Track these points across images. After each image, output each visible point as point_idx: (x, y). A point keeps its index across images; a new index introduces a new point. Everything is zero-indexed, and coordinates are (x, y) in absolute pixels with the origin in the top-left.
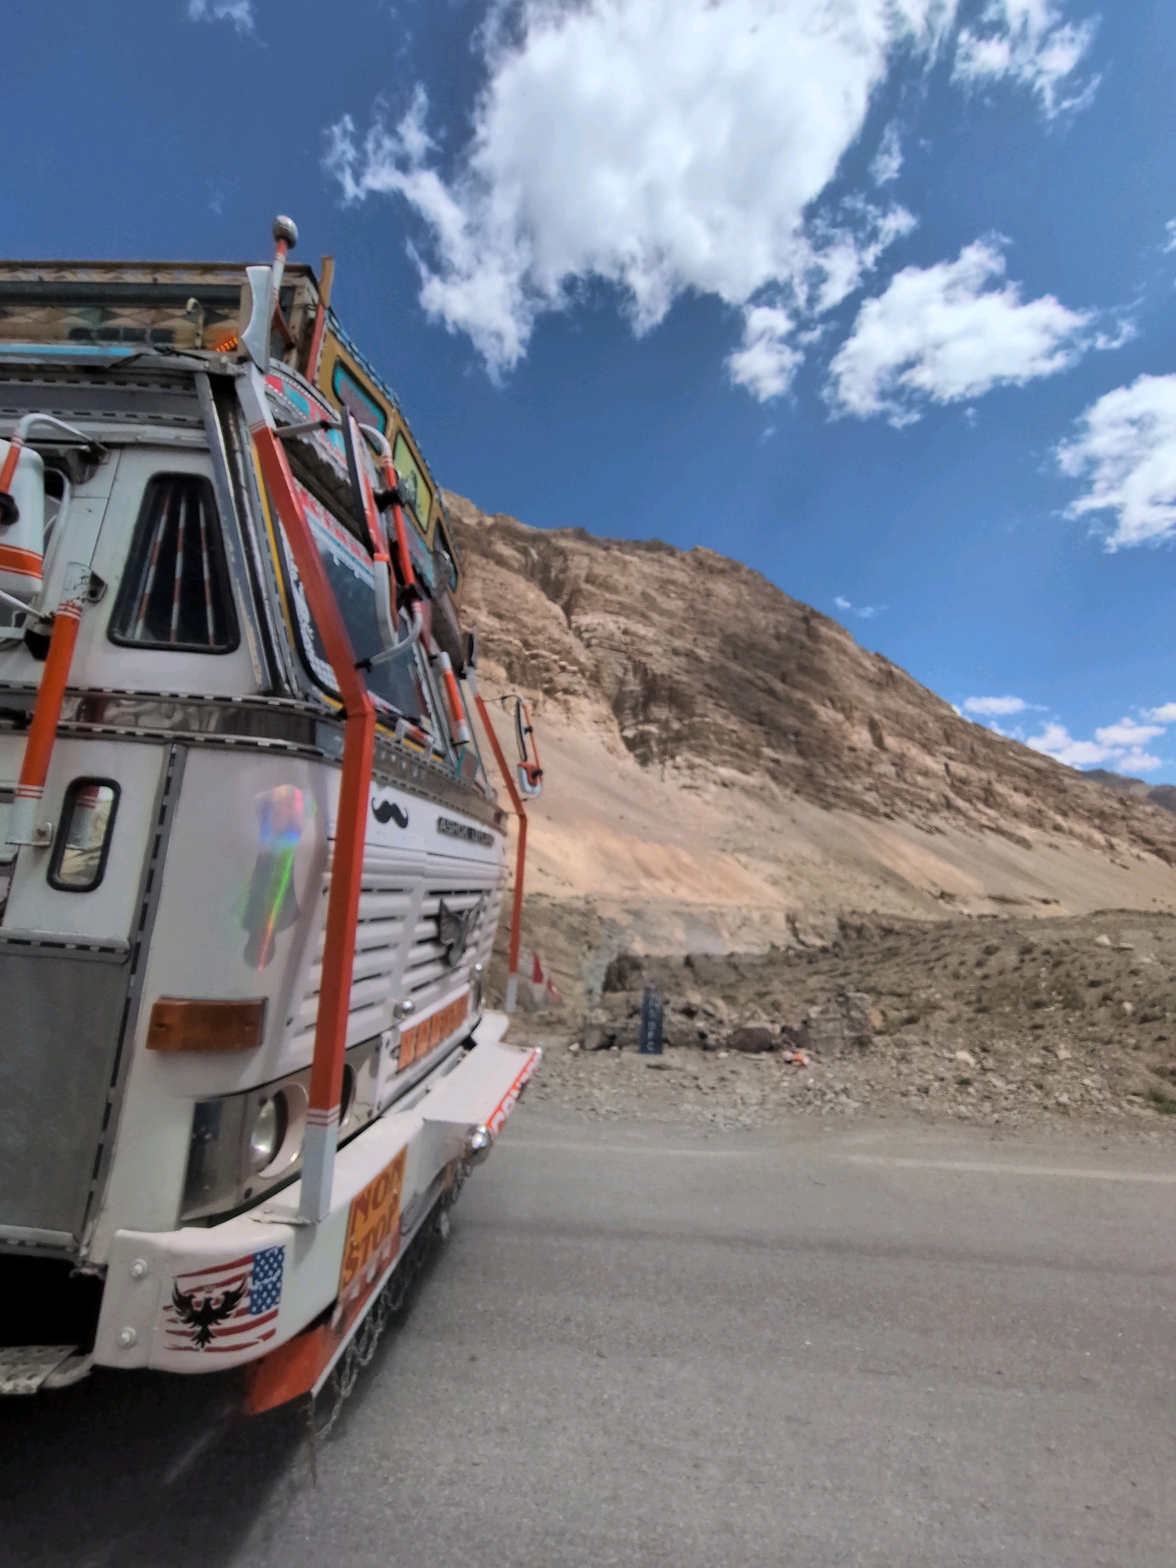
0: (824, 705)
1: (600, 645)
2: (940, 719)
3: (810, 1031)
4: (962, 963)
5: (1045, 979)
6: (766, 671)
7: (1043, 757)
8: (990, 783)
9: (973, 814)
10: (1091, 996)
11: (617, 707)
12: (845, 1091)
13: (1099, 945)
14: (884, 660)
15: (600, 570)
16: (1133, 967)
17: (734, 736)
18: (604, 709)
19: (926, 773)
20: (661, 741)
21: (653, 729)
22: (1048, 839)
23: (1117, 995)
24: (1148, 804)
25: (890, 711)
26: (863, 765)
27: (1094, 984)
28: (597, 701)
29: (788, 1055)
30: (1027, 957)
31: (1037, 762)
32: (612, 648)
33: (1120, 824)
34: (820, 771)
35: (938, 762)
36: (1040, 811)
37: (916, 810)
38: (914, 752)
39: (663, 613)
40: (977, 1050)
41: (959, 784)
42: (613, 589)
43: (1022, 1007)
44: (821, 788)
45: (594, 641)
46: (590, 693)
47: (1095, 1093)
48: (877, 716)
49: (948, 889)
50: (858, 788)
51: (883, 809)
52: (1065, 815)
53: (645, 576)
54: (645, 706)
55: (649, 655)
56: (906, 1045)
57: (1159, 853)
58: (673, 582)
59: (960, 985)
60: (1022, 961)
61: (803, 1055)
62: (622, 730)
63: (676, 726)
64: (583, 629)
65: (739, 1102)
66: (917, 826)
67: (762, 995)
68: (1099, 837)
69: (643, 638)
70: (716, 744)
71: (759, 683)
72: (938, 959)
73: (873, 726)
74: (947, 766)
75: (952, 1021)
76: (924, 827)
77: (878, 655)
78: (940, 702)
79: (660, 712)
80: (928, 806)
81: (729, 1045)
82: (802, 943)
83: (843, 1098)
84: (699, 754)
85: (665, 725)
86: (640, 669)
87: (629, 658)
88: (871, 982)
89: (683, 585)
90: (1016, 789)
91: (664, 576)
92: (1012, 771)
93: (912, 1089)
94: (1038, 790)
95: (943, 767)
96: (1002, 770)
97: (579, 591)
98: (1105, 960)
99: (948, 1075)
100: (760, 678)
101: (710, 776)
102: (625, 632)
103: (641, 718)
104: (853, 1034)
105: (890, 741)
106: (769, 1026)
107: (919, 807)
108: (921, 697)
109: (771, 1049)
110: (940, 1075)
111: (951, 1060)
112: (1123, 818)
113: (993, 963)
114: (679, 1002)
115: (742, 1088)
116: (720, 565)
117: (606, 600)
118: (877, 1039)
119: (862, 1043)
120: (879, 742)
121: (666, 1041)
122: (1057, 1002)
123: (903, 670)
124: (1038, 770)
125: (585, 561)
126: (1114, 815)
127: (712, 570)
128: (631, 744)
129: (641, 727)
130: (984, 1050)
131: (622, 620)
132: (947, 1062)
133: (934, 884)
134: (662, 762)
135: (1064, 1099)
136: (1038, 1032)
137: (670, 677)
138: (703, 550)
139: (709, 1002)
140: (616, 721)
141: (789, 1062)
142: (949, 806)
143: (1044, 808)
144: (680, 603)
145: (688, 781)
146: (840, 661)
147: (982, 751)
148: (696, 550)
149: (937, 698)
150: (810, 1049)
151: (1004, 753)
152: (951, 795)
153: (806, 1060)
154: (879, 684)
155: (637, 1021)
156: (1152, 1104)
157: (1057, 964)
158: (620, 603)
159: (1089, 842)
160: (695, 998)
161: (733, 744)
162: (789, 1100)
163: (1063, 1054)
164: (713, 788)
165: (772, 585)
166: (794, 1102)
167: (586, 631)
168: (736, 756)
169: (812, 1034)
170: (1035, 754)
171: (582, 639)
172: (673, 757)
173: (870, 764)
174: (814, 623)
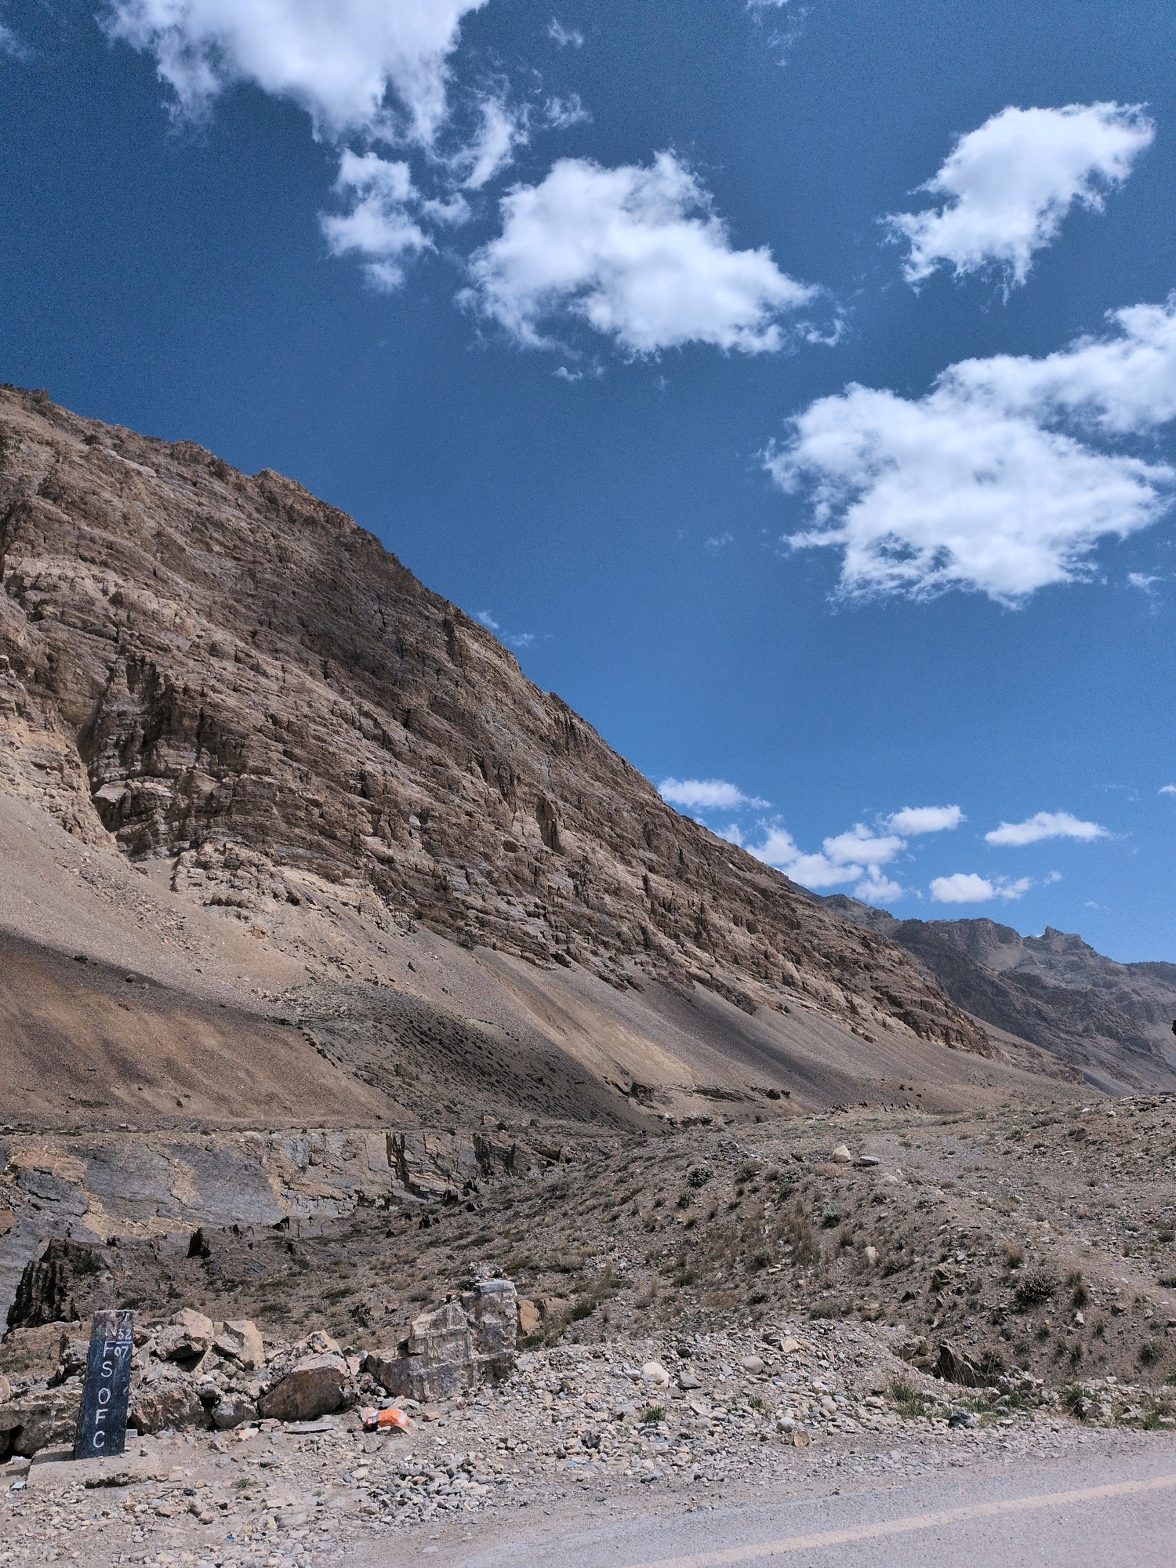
0: (471, 770)
1: (62, 619)
2: (639, 806)
3: (411, 1360)
4: (659, 1204)
5: (771, 1221)
6: (378, 704)
7: (772, 873)
8: (702, 910)
9: (679, 957)
10: (826, 1240)
11: (89, 741)
12: (466, 1468)
13: (836, 1160)
14: (563, 708)
15: (73, 477)
16: (878, 1190)
17: (316, 811)
18: (61, 742)
19: (616, 892)
20: (172, 813)
21: (161, 788)
22: (777, 997)
23: (856, 1238)
24: (895, 947)
25: (568, 787)
26: (527, 873)
27: (831, 1222)
28: (47, 726)
29: (370, 1414)
30: (748, 1186)
31: (763, 881)
32: (86, 627)
33: (863, 975)
34: (457, 880)
35: (634, 875)
36: (766, 956)
37: (601, 950)
38: (601, 854)
39: (194, 576)
40: (674, 1354)
41: (662, 909)
42: (99, 518)
43: (739, 1268)
44: (458, 911)
45: (49, 609)
46: (34, 710)
47: (827, 1400)
48: (550, 796)
49: (644, 1079)
50: (517, 911)
51: (553, 948)
52: (798, 961)
53: (164, 504)
54: (148, 744)
55: (166, 650)
56: (570, 1363)
57: (906, 1017)
58: (220, 526)
59: (656, 1242)
60: (740, 1193)
61: (397, 1409)
62: (95, 788)
63: (207, 786)
64: (27, 582)
65: (273, 1525)
66: (601, 977)
67: (334, 1297)
68: (838, 994)
69: (154, 616)
70: (283, 826)
71: (367, 723)
72: (624, 1201)
73: (543, 811)
74: (645, 880)
75: (641, 1306)
76: (612, 977)
77: (554, 697)
78: (639, 781)
79: (177, 757)
80: (619, 944)
81: (261, 1411)
82: (413, 1188)
83: (462, 1480)
84: (248, 842)
85: (186, 784)
86: (141, 673)
87: (122, 651)
88: (522, 1250)
89: (237, 532)
90: (736, 921)
91: (204, 511)
92: (732, 893)
93: (575, 1442)
94: (764, 922)
95: (641, 884)
96: (720, 889)
97: (26, 508)
98: (845, 1182)
99: (629, 1408)
100: (367, 715)
101: (267, 883)
102: (117, 600)
103: (138, 766)
104: (485, 1357)
105: (568, 837)
106: (338, 1363)
107: (606, 945)
108: (613, 771)
109: (341, 1407)
110: (618, 1410)
111: (635, 1379)
112: (867, 967)
113: (702, 1199)
114: (168, 1337)
115: (280, 1495)
116: (308, 510)
117: (81, 536)
118: (525, 1360)
119: (497, 1372)
120: (551, 837)
121: (133, 1423)
122: (785, 1255)
123: (590, 726)
124: (763, 892)
125: (45, 455)
126: (856, 962)
127: (291, 516)
128: (111, 815)
129: (135, 784)
130: (683, 1354)
131: (111, 576)
132: (629, 1383)
133: (624, 1072)
134: (175, 854)
135: (787, 1420)
136: (759, 1307)
137: (203, 695)
138: (278, 478)
139: (227, 1329)
140: (84, 769)
141: (370, 1428)
142: (647, 944)
143: (772, 950)
144: (229, 564)
145: (224, 892)
146: (498, 701)
147: (693, 859)
148: (265, 474)
149: (637, 775)
150: (410, 1396)
151: (721, 864)
152: (651, 927)
153: (402, 1419)
154: (554, 744)
155: (74, 1386)
156: (895, 1404)
157: (785, 1196)
158: (110, 546)
159: (826, 1001)
160: (198, 1325)
161: (312, 827)
162: (368, 1502)
163: (789, 1344)
164: (271, 905)
165: (395, 561)
166: (375, 1506)
167: (35, 587)
168: (320, 847)
169: (417, 1367)
170: (761, 868)
171: (23, 604)
172: (197, 845)
173: (536, 872)
174: (460, 633)
